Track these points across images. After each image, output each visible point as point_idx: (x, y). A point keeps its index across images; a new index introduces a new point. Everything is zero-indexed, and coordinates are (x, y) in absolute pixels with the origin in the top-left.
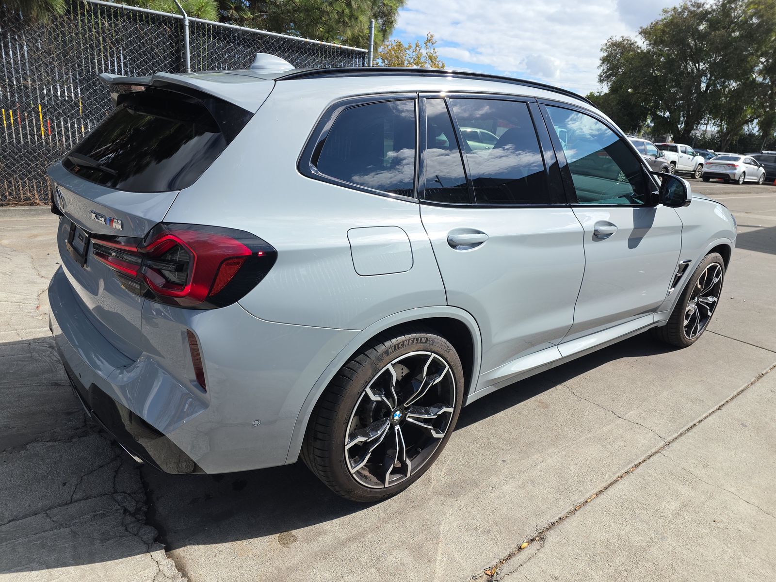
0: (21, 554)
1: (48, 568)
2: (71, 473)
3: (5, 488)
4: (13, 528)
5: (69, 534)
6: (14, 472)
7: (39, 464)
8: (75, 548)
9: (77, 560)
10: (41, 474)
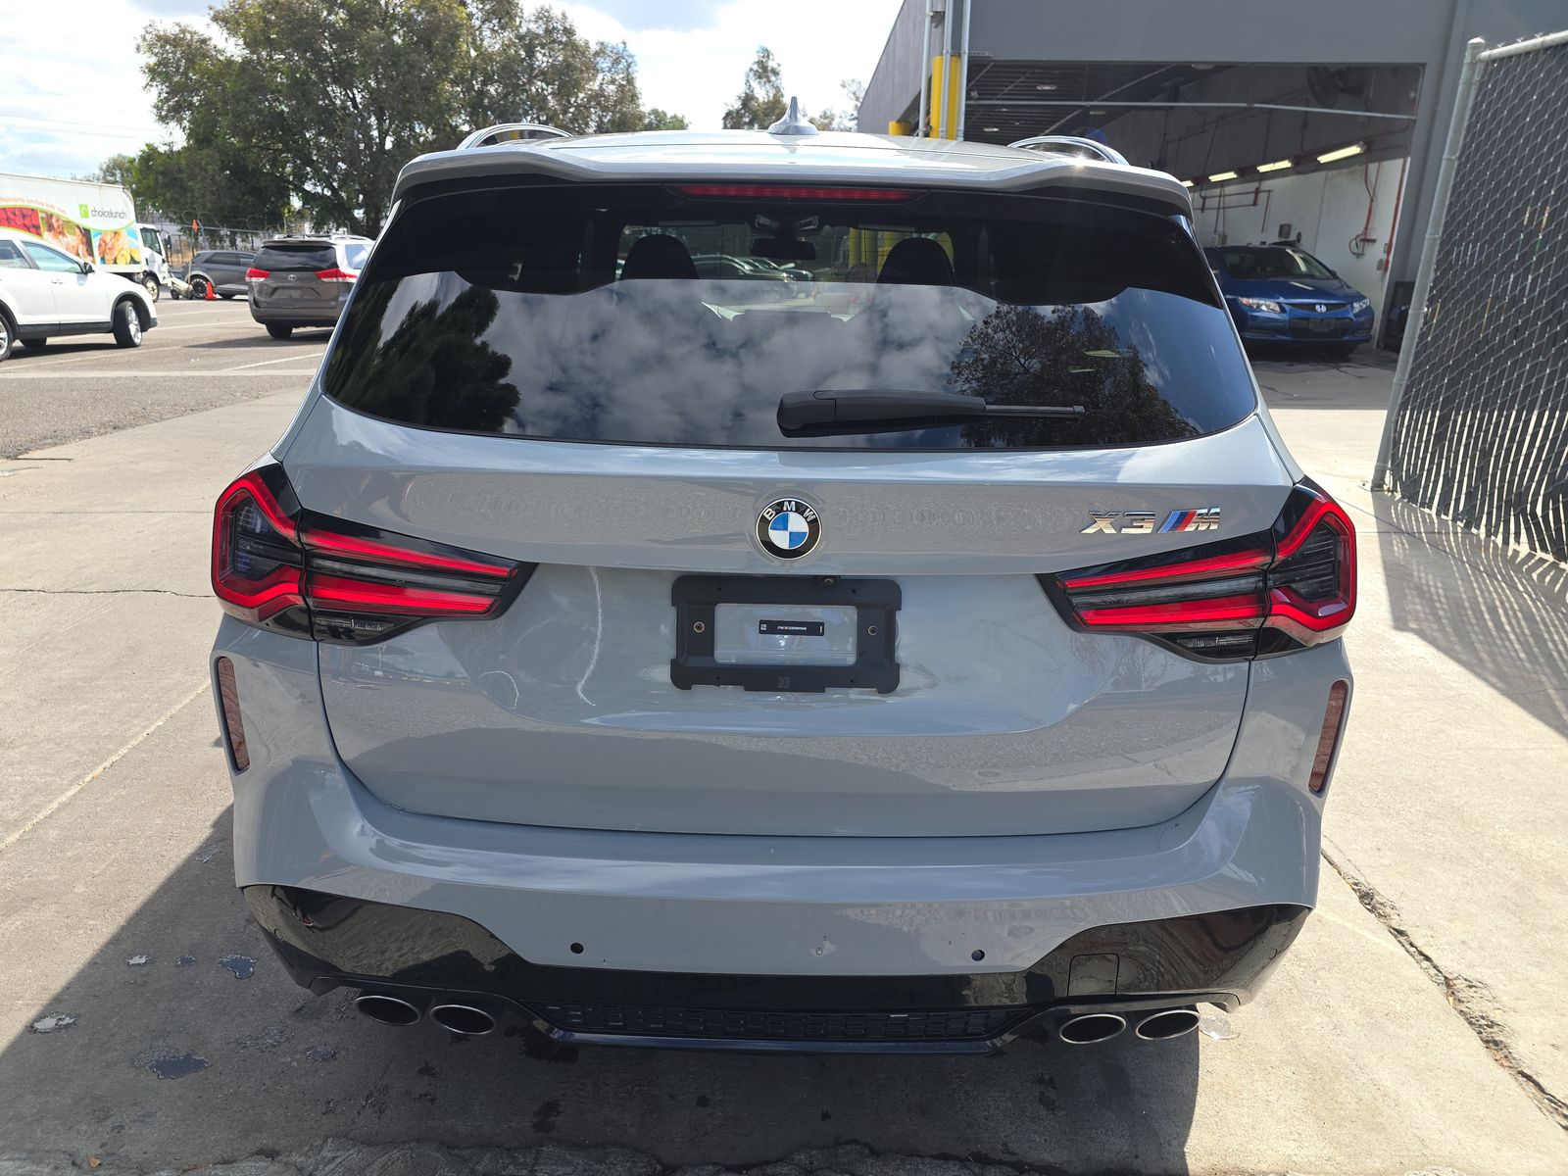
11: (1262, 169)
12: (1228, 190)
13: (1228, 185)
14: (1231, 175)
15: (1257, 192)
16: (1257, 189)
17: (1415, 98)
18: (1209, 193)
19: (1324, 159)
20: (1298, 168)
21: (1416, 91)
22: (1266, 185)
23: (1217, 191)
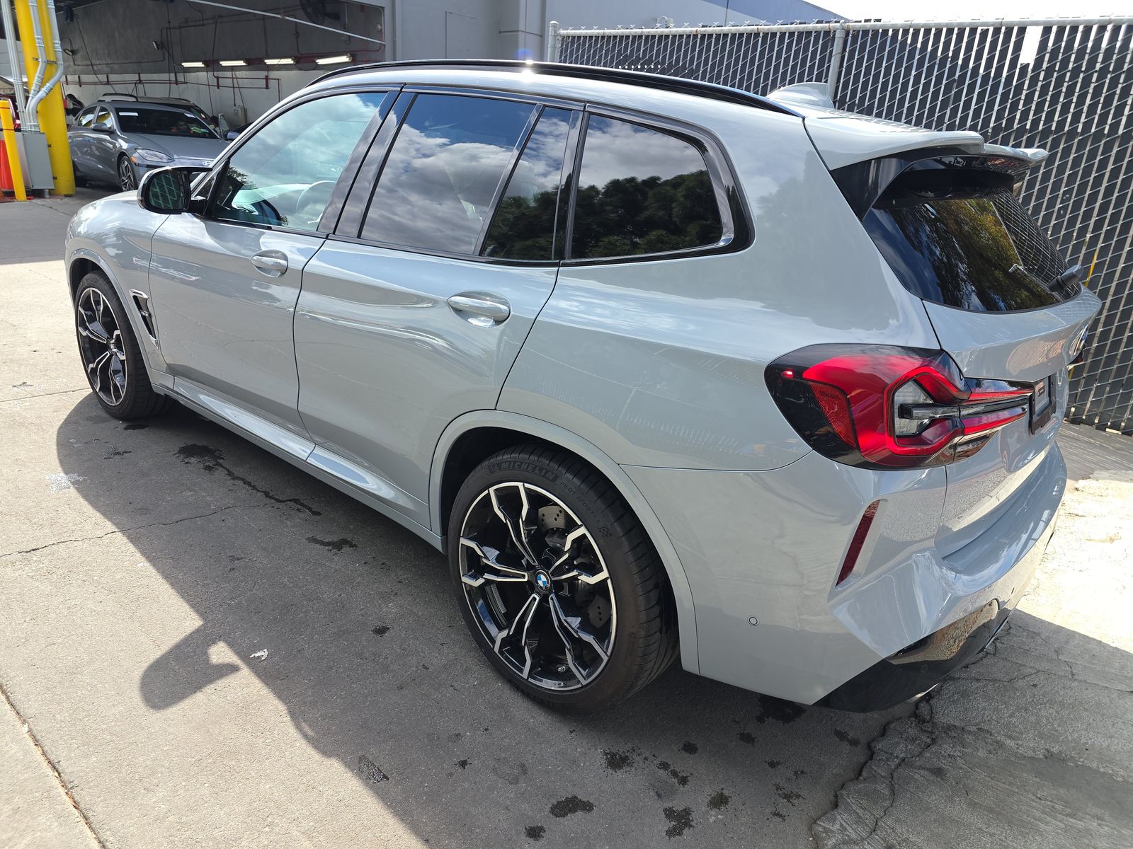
0: (1118, 661)
1: (1100, 642)
2: (1017, 690)
3: (1105, 717)
4: (1114, 683)
5: (1062, 654)
6: (1084, 726)
7: (1047, 719)
8: (1067, 643)
9: (1072, 635)
10: (1053, 708)
11: (269, 62)
12: (239, 74)
13: (239, 71)
14: (241, 63)
15: (267, 78)
16: (267, 77)
17: (381, 30)
18: (220, 74)
19: (321, 62)
20: (298, 65)
21: (381, 25)
22: (273, 74)
23: (229, 74)
